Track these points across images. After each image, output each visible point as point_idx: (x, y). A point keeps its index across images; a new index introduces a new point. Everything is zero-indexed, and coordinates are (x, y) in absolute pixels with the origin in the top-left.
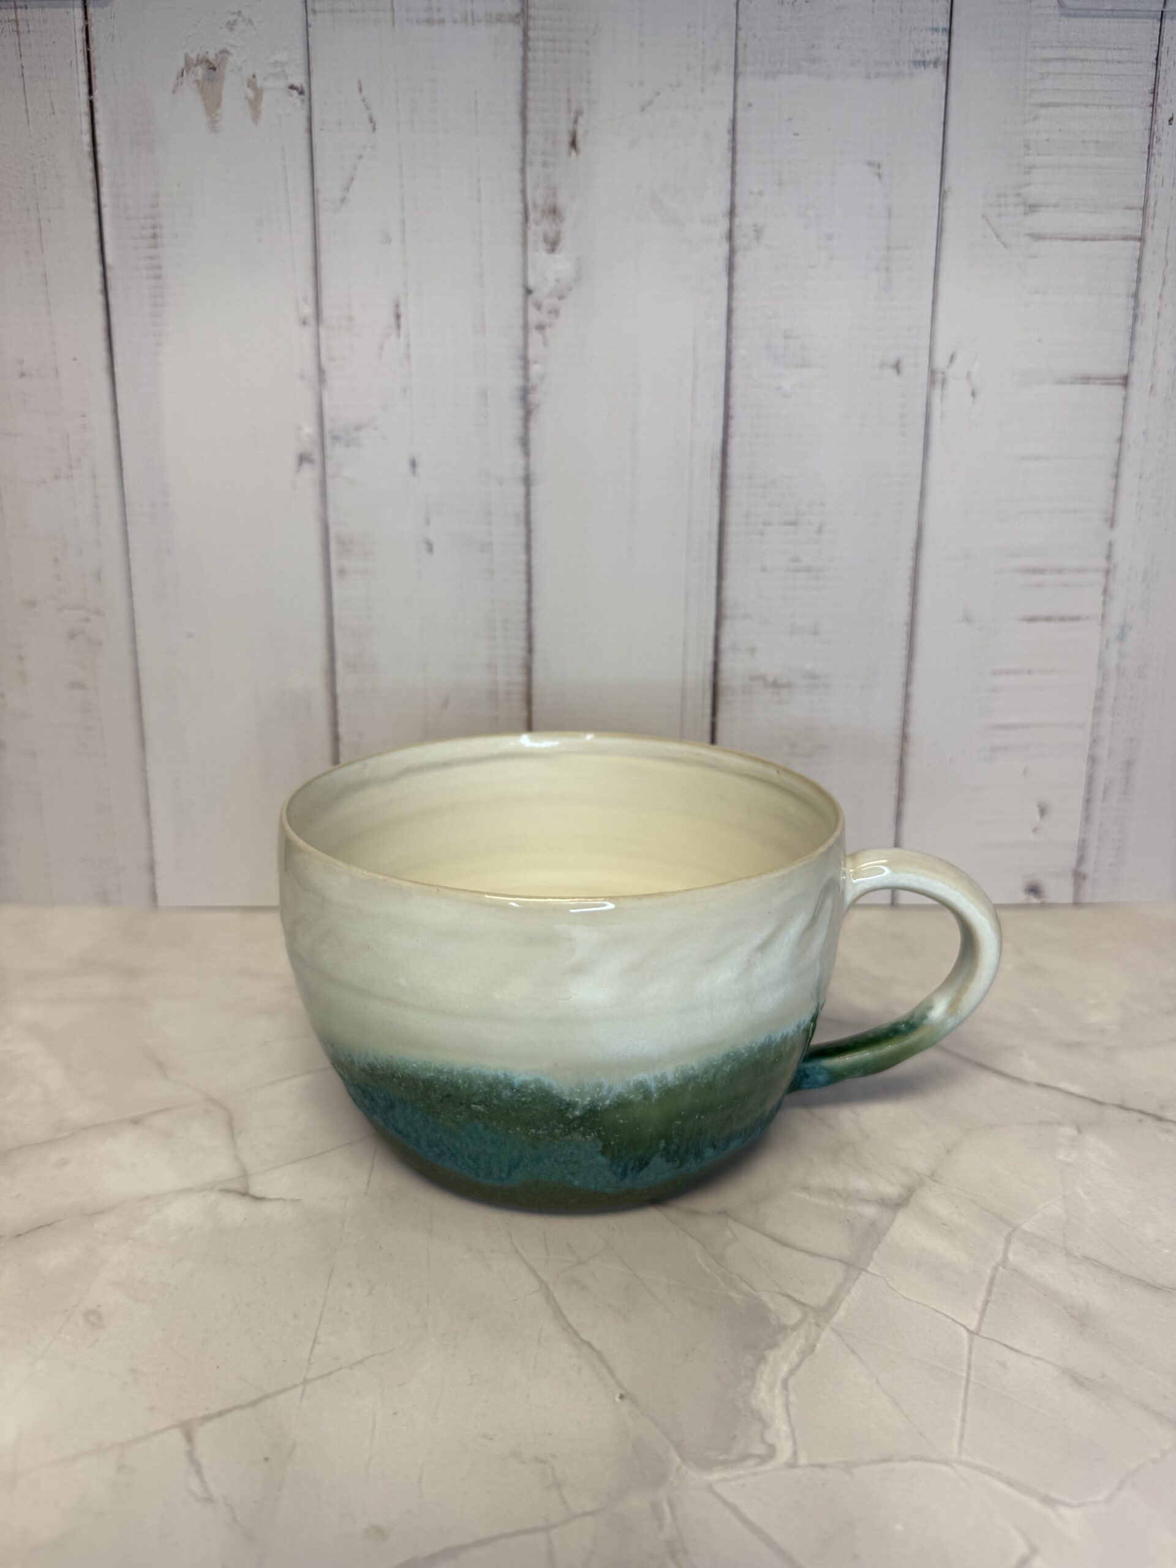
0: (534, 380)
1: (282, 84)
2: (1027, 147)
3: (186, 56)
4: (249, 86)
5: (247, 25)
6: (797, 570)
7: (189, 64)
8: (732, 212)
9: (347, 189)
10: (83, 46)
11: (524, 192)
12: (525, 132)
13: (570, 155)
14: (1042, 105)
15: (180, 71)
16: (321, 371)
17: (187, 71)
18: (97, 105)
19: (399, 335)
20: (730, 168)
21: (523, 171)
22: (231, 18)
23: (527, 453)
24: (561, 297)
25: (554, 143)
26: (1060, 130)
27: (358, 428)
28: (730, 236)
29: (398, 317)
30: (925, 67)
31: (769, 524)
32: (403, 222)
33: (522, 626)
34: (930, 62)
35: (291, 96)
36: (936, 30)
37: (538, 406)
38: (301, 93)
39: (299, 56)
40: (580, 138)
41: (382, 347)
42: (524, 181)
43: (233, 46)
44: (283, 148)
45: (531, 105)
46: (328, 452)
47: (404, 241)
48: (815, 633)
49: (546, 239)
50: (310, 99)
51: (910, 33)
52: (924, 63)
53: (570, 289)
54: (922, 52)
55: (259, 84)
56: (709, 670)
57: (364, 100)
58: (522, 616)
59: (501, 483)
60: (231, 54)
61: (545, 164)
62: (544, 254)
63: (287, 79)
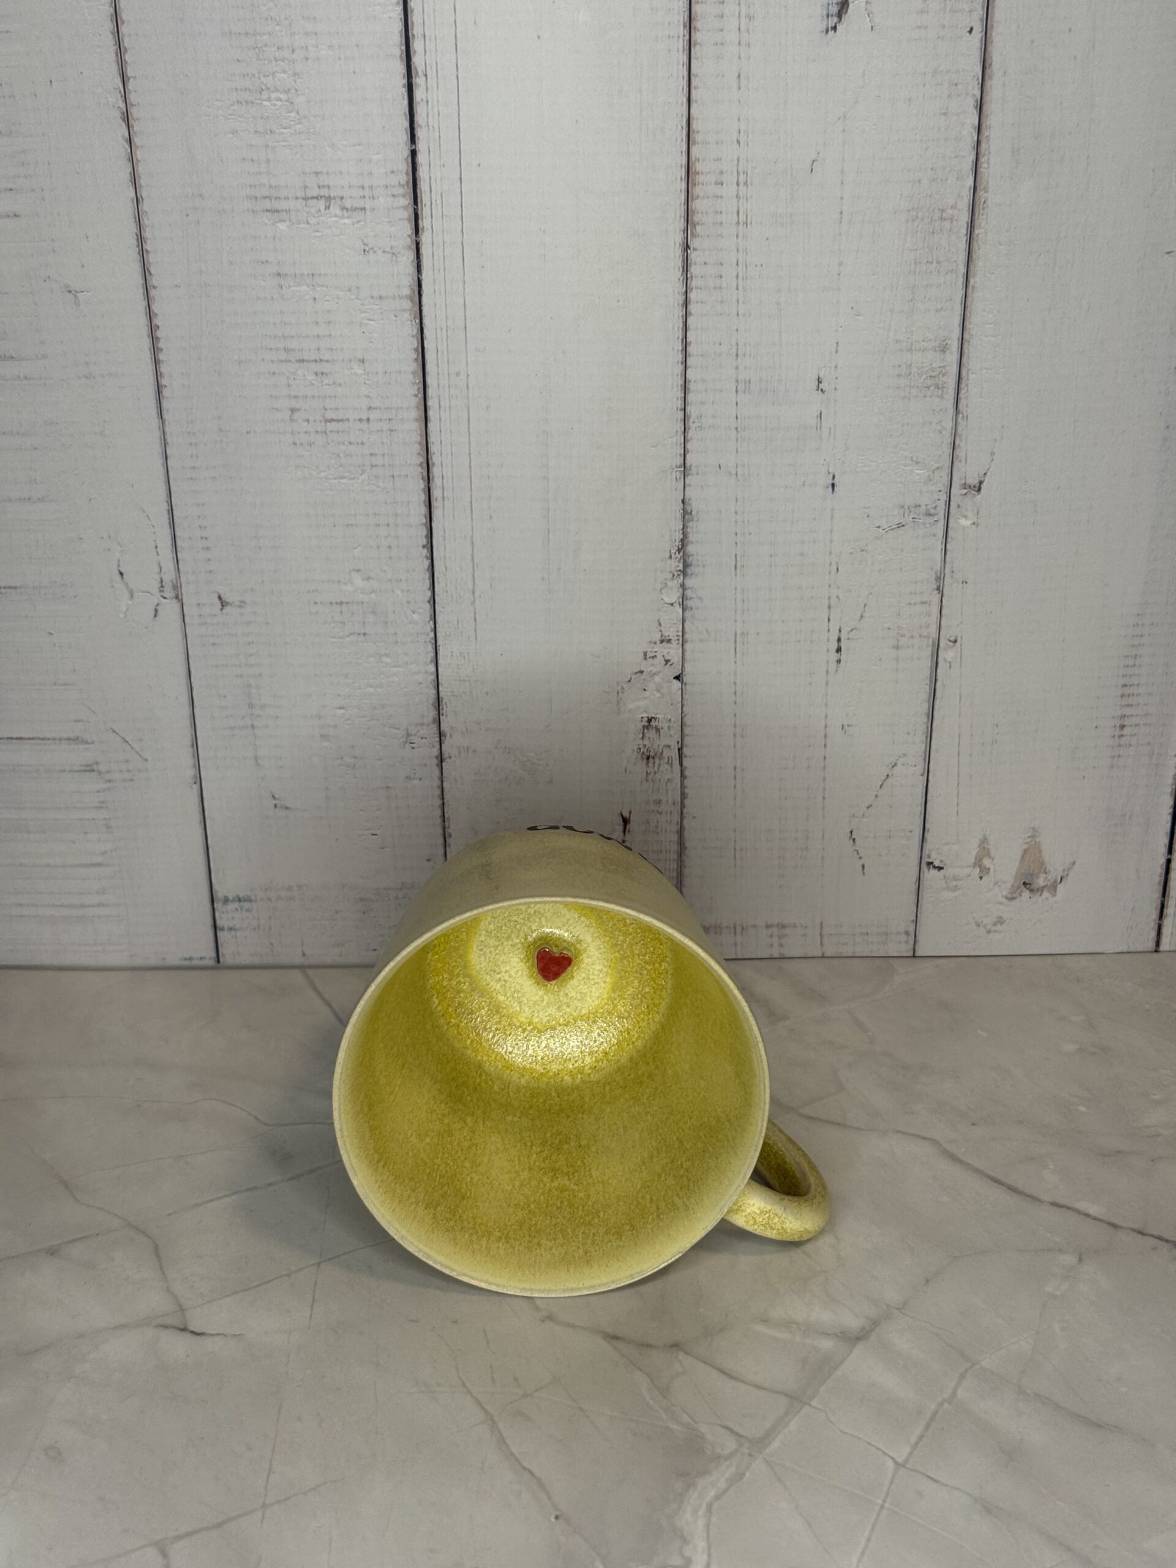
0: (676, 583)
1: (948, 871)
2: (108, 827)
3: (1055, 895)
4: (989, 869)
5: (982, 922)
6: (316, 361)
7: (1053, 888)
8: (441, 759)
9: (888, 776)
10: (1168, 900)
11: (683, 776)
12: (681, 832)
13: (630, 812)
14: (99, 865)
15: (1063, 880)
16: (940, 590)
17: (1055, 882)
18: (1163, 850)
19: (840, 631)
20: (445, 801)
21: (683, 796)
22: (998, 927)
23: (683, 501)
24: (642, 672)
25: (648, 822)
26: (74, 842)
27: (901, 526)
28: (441, 735)
29: (839, 650)
30: (238, 896)
31: (360, 420)
32: (825, 746)
33: (694, 283)
34: (233, 901)
35: (941, 861)
36: (230, 929)
37: (671, 557)
38: (930, 864)
39: (927, 895)
40: (621, 828)
41: (862, 617)
42: (683, 787)
43: (1001, 903)
44: (957, 812)
45: (675, 856)
46: (944, 498)
47: (826, 727)
48: (279, 274)
49: (658, 730)
50: (921, 858)
51: (259, 926)
52: (240, 900)
53: (629, 681)
54: (244, 910)
55: (978, 870)
56: (425, 223)
57: (860, 858)
58: (693, 296)
59: (720, 467)
60: (1002, 896)
61: (660, 801)
62: (658, 716)
63: (945, 877)
